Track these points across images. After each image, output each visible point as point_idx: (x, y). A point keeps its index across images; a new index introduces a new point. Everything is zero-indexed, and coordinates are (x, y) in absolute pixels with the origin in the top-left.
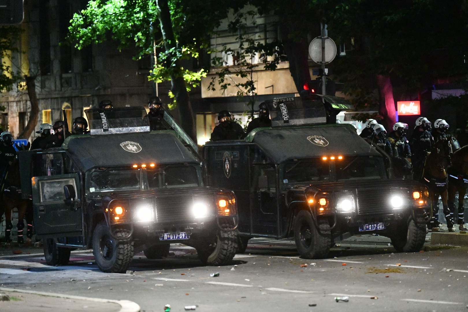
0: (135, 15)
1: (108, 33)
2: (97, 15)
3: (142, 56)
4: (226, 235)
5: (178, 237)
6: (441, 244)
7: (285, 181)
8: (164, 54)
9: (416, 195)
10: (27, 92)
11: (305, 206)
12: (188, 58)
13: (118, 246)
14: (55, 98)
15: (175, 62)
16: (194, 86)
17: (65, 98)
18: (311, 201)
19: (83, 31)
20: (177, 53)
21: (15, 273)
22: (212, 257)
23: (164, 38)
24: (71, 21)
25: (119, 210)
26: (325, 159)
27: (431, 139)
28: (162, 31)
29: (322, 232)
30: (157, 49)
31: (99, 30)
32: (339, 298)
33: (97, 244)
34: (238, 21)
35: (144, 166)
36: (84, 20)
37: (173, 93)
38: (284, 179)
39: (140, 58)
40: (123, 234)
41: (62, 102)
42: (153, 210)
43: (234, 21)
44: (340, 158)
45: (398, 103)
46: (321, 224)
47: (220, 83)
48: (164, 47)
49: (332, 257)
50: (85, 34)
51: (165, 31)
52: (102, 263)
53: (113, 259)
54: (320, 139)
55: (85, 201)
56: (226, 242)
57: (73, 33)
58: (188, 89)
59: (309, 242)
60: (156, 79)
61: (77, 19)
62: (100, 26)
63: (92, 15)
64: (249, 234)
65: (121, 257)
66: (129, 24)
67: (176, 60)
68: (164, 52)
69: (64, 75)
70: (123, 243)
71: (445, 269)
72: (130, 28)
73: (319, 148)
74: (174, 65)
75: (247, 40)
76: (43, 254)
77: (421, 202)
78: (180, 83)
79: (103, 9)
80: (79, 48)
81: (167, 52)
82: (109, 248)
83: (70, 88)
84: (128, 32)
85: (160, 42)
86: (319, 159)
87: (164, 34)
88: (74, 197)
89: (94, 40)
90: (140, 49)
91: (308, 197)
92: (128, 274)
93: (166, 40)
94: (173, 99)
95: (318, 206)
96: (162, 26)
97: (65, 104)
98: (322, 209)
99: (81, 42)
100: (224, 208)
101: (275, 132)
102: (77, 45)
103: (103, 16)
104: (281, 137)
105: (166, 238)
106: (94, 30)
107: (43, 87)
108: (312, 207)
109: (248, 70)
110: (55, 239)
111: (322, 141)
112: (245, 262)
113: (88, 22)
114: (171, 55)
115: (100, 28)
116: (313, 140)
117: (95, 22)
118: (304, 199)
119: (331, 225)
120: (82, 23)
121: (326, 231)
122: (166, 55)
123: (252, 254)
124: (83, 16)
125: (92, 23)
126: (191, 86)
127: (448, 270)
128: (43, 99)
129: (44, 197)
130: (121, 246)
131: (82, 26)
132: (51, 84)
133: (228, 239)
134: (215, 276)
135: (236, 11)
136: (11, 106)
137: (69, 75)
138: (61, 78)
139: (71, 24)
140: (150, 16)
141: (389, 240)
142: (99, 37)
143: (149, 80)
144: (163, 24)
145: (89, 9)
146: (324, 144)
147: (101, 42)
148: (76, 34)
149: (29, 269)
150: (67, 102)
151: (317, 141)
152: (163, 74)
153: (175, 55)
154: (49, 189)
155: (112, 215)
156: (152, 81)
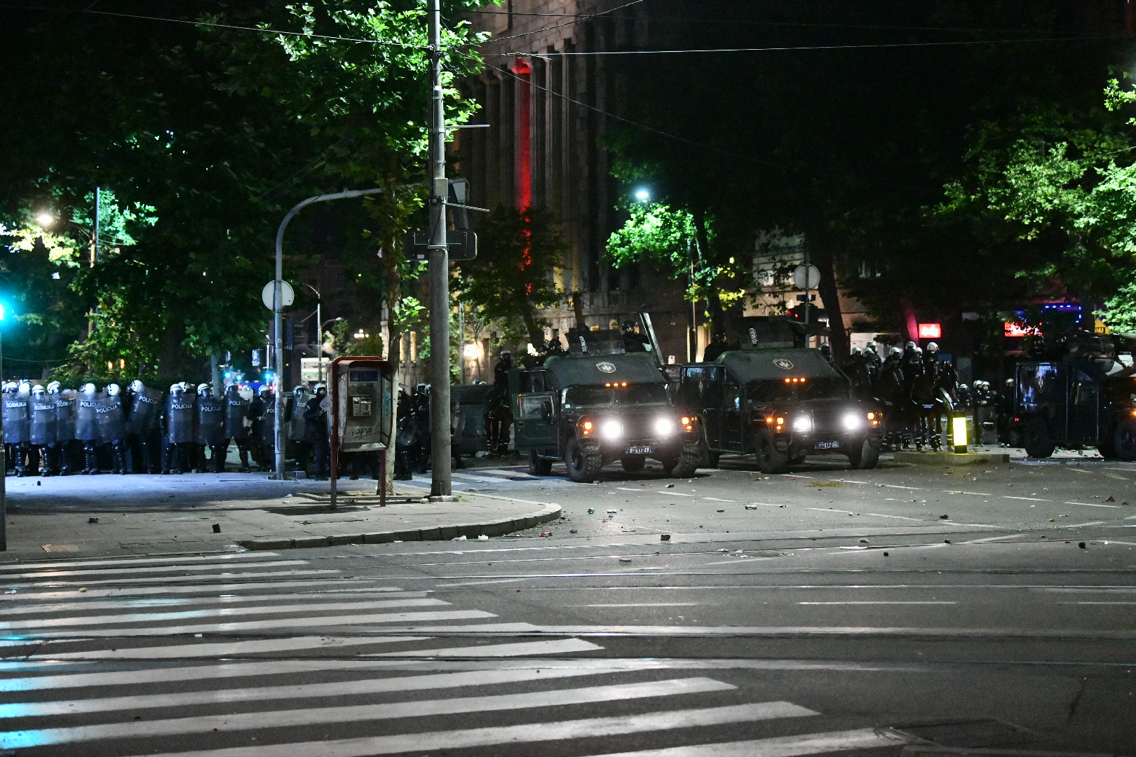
0: (672, 235)
1: (645, 252)
2: (634, 235)
3: (678, 275)
4: (688, 450)
5: (643, 451)
6: (901, 462)
7: (750, 401)
8: (699, 274)
9: (871, 416)
10: (573, 309)
11: (764, 425)
12: (723, 278)
13: (587, 457)
14: (603, 315)
15: (710, 282)
16: (730, 305)
17: (613, 315)
18: (769, 420)
19: (620, 250)
20: (713, 273)
21: (497, 482)
22: (676, 469)
23: (700, 258)
24: (608, 241)
25: (588, 425)
26: (788, 380)
27: (920, 362)
28: (698, 250)
29: (779, 449)
30: (694, 268)
31: (636, 249)
32: (748, 506)
33: (569, 456)
34: (769, 243)
35: (616, 385)
36: (622, 239)
37: (709, 313)
38: (749, 398)
39: (676, 277)
40: (592, 447)
41: (610, 319)
42: (619, 426)
43: (765, 242)
44: (803, 380)
45: (920, 325)
46: (778, 441)
47: (752, 303)
48: (700, 266)
49: (788, 473)
50: (622, 254)
51: (701, 251)
52: (573, 474)
53: (583, 470)
54: (785, 362)
55: (560, 416)
56: (688, 456)
57: (610, 251)
58: (724, 309)
59: (767, 458)
60: (692, 299)
61: (614, 238)
62: (638, 245)
63: (629, 234)
64: (717, 450)
65: (589, 468)
66: (666, 244)
67: (711, 279)
68: (699, 271)
69: (612, 292)
70: (591, 456)
71: (876, 484)
72: (666, 247)
73: (783, 370)
74: (709, 285)
75: (779, 261)
76: (528, 466)
77: (875, 423)
78: (716, 303)
79: (640, 229)
80: (617, 267)
81: (702, 272)
82: (579, 459)
83: (617, 305)
84: (663, 251)
85: (697, 261)
86: (782, 381)
87: (700, 253)
88: (551, 413)
89: (632, 259)
90: (675, 269)
91: (767, 417)
92: (595, 484)
93: (702, 260)
94: (708, 318)
95: (775, 424)
96: (698, 246)
97: (612, 321)
98: (779, 428)
99: (619, 261)
100: (686, 426)
101: (744, 355)
102: (614, 264)
103: (640, 236)
104: (749, 359)
105: (631, 452)
106: (631, 250)
107: (592, 303)
108: (770, 425)
109: (780, 290)
110: (537, 451)
111: (787, 364)
112: (709, 475)
113: (625, 242)
114: (707, 275)
115: (638, 247)
116: (778, 363)
117: (633, 241)
118: (763, 418)
119: (788, 443)
120: (620, 242)
121: (783, 448)
122: (702, 274)
123: (721, 468)
124: (620, 235)
125: (629, 242)
126: (726, 305)
127: (880, 485)
128: (591, 315)
129: (524, 411)
130: (589, 458)
131: (620, 246)
132: (598, 302)
133: (690, 454)
134: (670, 487)
135: (768, 232)
136: (562, 323)
137: (616, 292)
138: (609, 295)
139: (608, 244)
140: (687, 236)
141: (846, 457)
142: (636, 256)
143: (685, 299)
144: (699, 244)
145: (626, 229)
146: (789, 367)
147: (638, 261)
148: (613, 253)
149: (512, 479)
150: (614, 319)
151: (782, 364)
152: (698, 293)
153: (711, 274)
154: (528, 405)
155: (582, 430)
156: (688, 301)
